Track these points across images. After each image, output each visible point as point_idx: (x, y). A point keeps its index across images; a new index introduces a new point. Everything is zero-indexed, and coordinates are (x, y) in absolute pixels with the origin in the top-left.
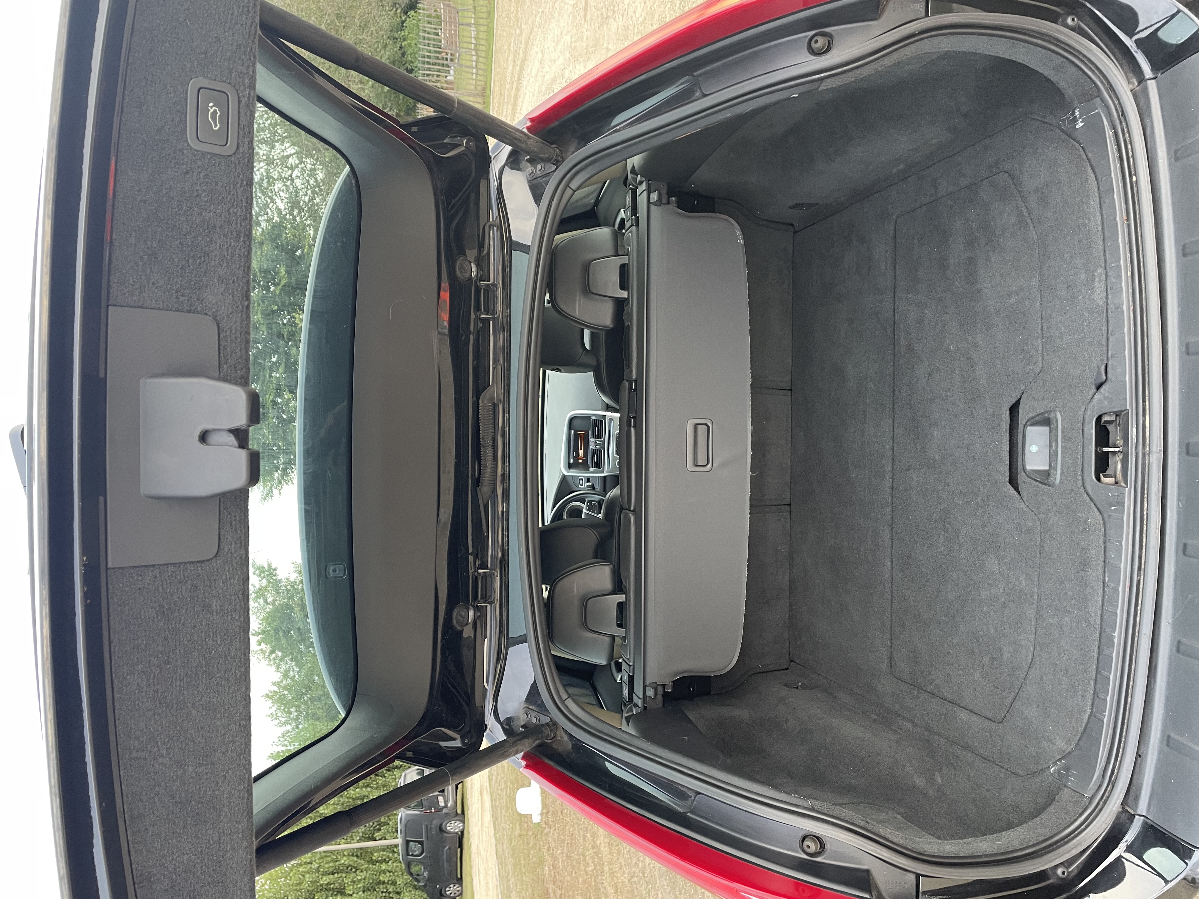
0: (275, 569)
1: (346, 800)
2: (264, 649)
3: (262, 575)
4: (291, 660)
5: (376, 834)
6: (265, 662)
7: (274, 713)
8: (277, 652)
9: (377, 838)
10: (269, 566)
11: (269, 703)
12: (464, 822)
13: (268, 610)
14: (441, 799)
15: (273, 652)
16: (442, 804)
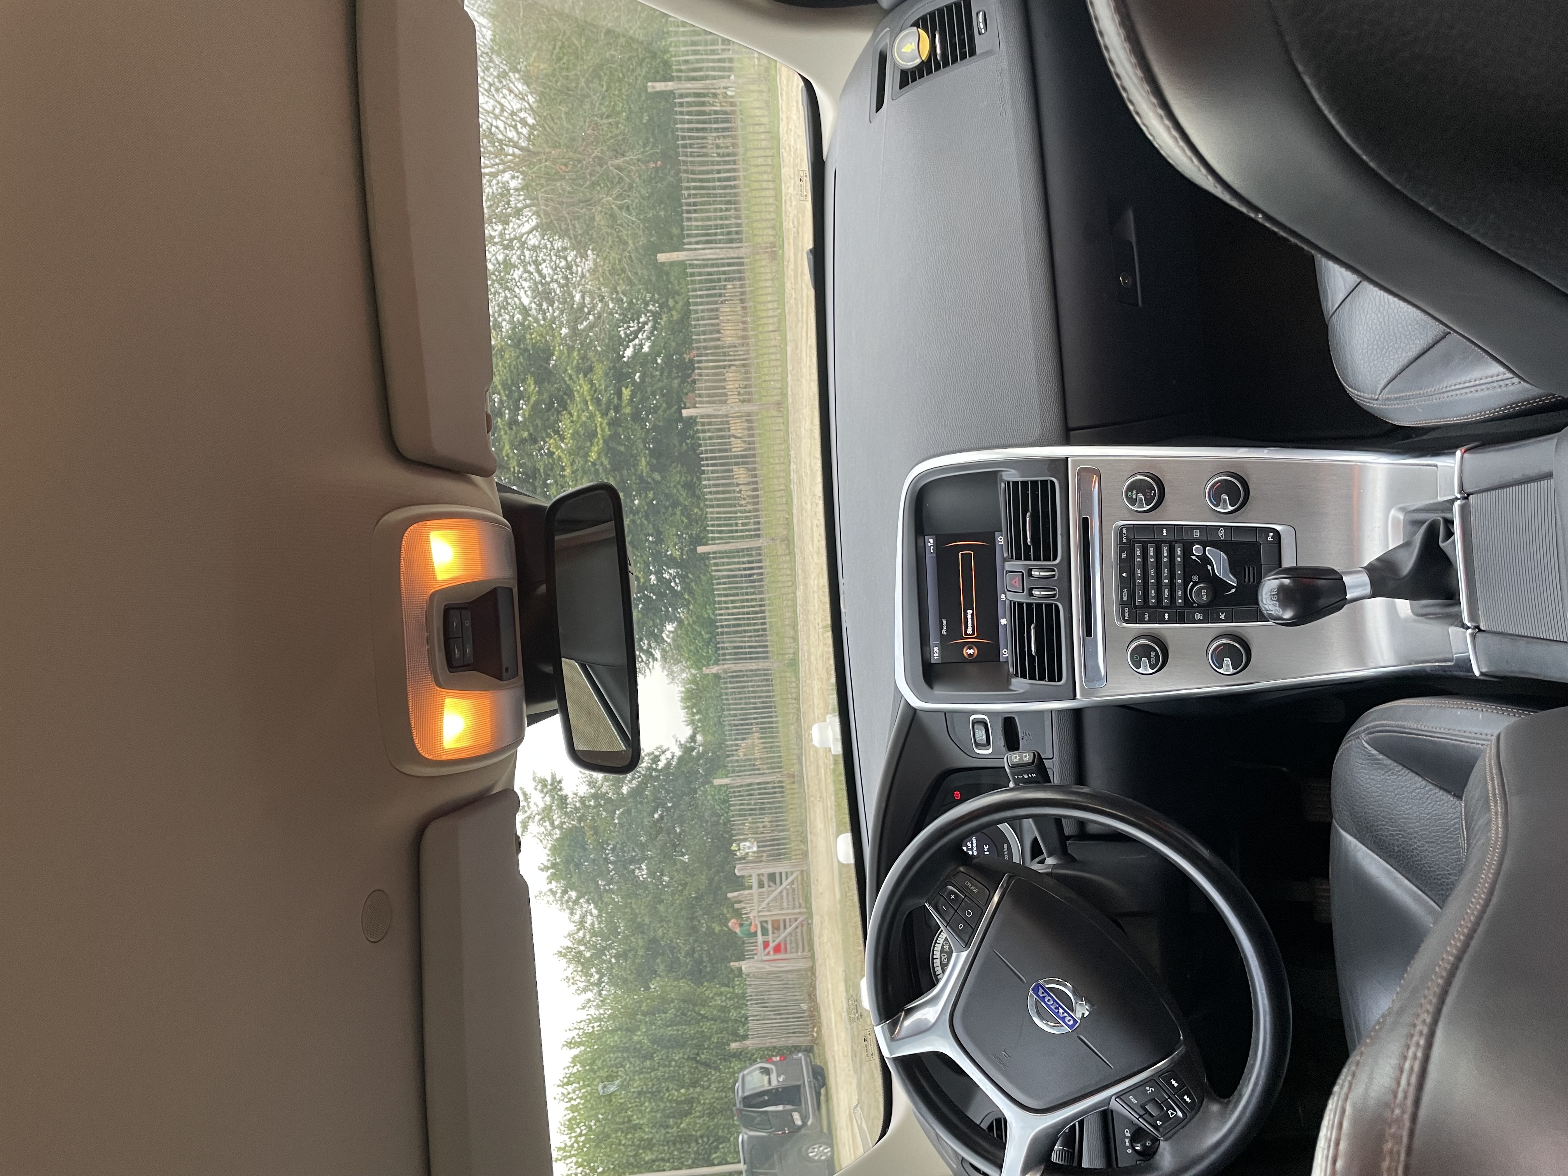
0: (560, 782)
1: (668, 1104)
2: (554, 889)
3: (545, 790)
4: (588, 902)
5: (714, 1156)
6: (556, 907)
7: (570, 976)
8: (570, 893)
9: (716, 1162)
10: (553, 777)
11: (564, 961)
12: (831, 1145)
13: (555, 837)
14: (796, 1116)
15: (565, 892)
16: (799, 1122)
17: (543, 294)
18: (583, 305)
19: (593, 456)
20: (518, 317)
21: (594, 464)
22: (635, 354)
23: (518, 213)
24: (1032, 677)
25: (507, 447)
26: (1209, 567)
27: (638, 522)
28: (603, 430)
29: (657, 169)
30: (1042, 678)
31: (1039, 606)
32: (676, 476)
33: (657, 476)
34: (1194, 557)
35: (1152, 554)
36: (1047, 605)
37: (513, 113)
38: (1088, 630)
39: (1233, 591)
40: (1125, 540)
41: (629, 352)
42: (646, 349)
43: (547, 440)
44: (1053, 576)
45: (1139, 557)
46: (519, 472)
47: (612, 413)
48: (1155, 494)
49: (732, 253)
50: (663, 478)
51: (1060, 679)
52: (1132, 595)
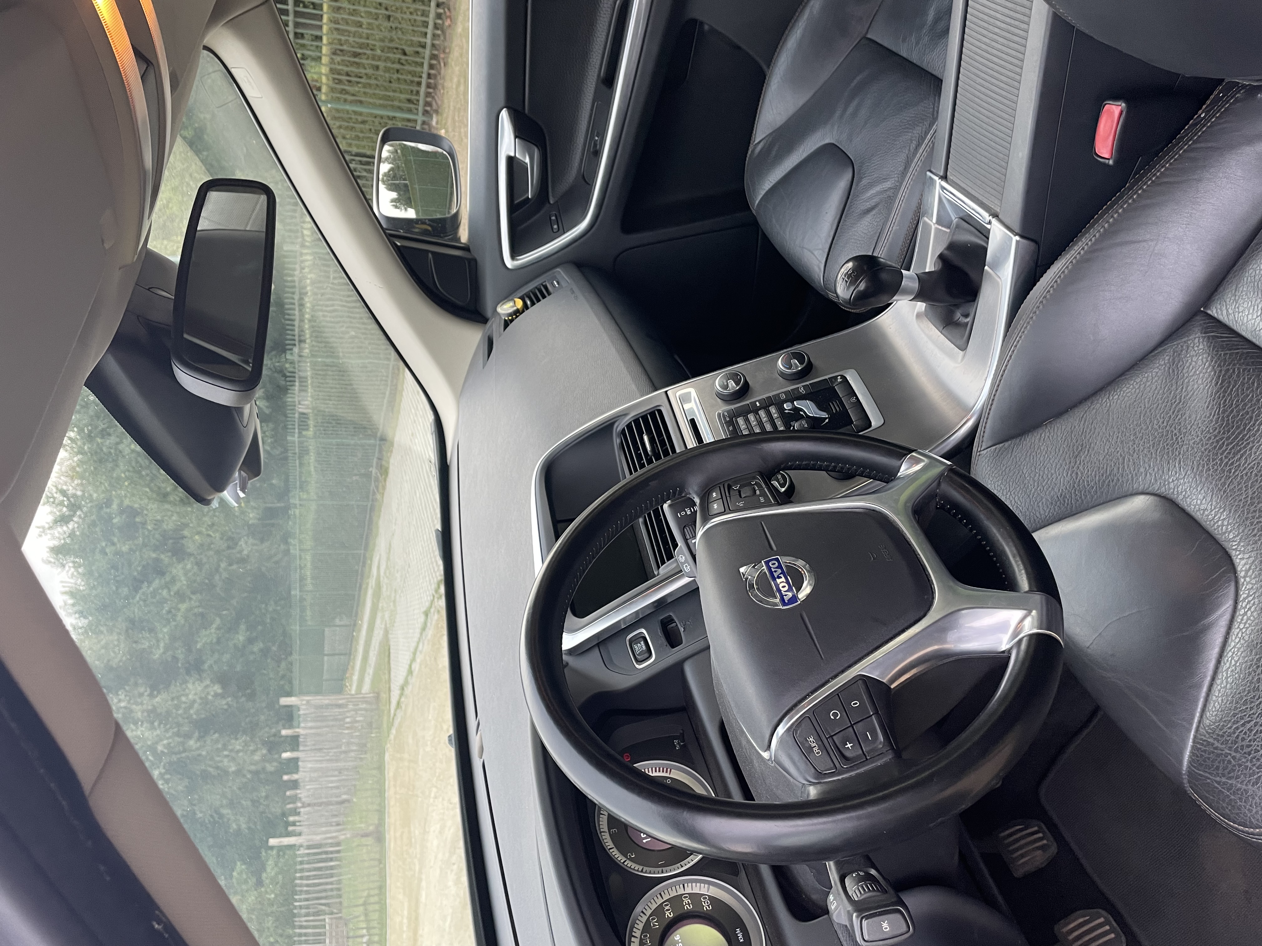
26: (802, 413)
35: (753, 420)
39: (827, 420)
40: (728, 419)
48: (740, 377)
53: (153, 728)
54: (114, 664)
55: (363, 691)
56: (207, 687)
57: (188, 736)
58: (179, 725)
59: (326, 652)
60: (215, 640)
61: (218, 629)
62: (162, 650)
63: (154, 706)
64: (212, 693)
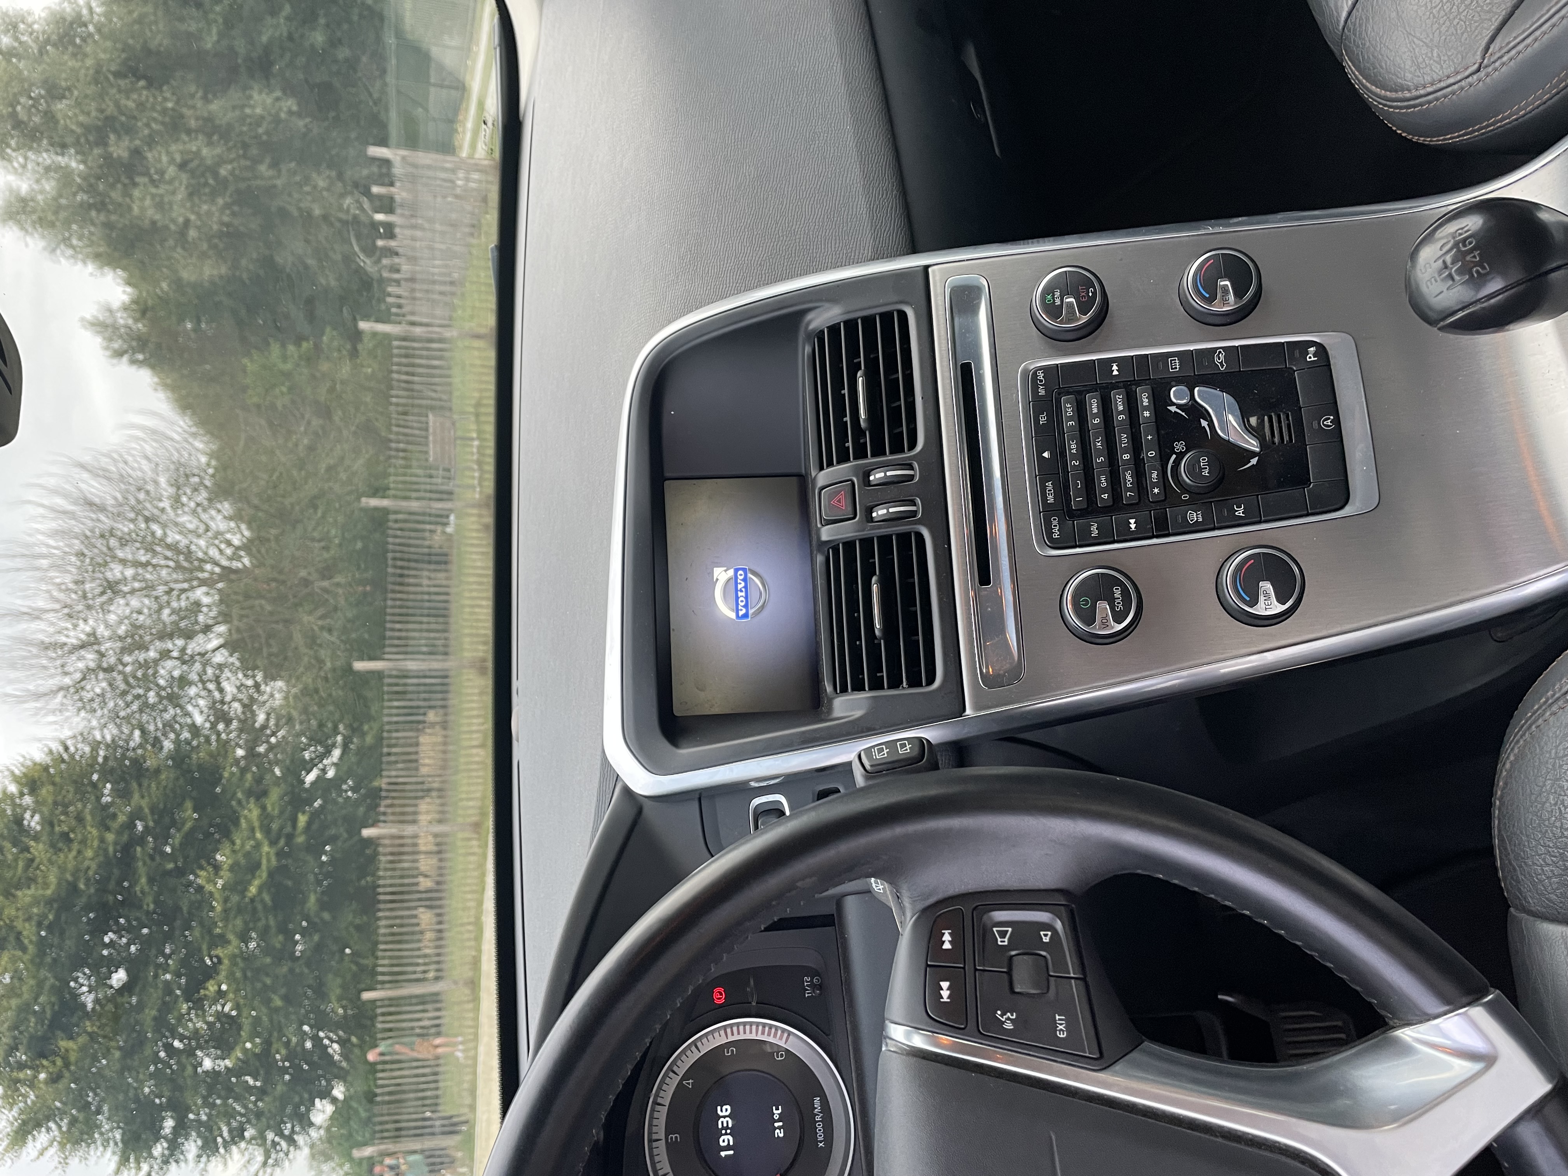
17: (220, 715)
18: (264, 727)
19: (253, 890)
20: (186, 735)
21: (252, 900)
22: (318, 778)
23: (207, 629)
24: (876, 685)
25: (143, 880)
26: (1204, 423)
27: (297, 970)
28: (269, 861)
29: (365, 594)
30: (895, 683)
31: (885, 541)
32: (349, 916)
33: (326, 916)
34: (1173, 409)
35: (1095, 411)
36: (899, 536)
37: (218, 534)
38: (984, 574)
39: (1254, 461)
40: (1042, 392)
41: (310, 778)
42: (331, 774)
43: (198, 872)
44: (911, 477)
45: (1070, 419)
46: (154, 912)
47: (282, 842)
48: (1094, 293)
49: (435, 665)
50: (334, 918)
51: (931, 680)
52: (1063, 491)
53: (210, 144)
54: (153, 45)
55: (477, 156)
56: (278, 99)
57: (256, 161)
58: (245, 146)
59: (432, 80)
60: (285, 34)
61: (288, 19)
62: (215, 38)
63: (209, 112)
64: (285, 109)
